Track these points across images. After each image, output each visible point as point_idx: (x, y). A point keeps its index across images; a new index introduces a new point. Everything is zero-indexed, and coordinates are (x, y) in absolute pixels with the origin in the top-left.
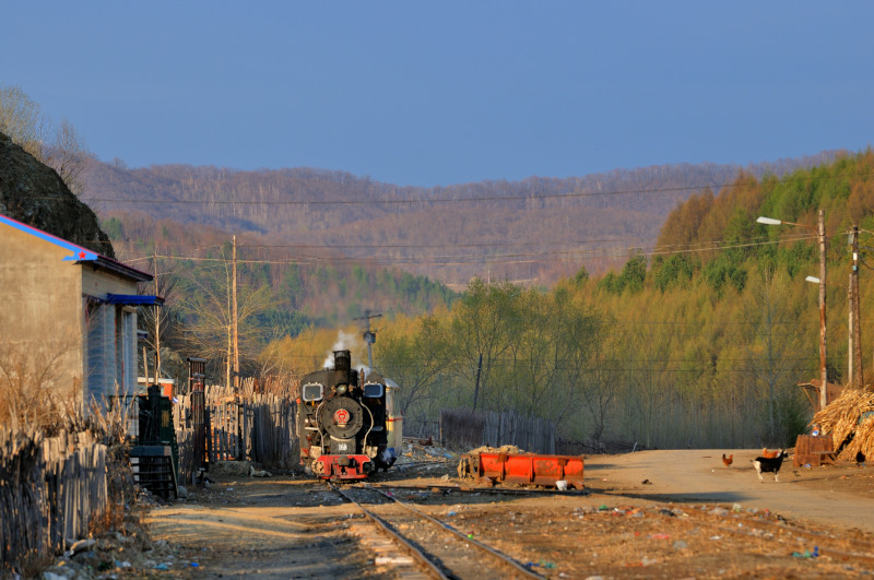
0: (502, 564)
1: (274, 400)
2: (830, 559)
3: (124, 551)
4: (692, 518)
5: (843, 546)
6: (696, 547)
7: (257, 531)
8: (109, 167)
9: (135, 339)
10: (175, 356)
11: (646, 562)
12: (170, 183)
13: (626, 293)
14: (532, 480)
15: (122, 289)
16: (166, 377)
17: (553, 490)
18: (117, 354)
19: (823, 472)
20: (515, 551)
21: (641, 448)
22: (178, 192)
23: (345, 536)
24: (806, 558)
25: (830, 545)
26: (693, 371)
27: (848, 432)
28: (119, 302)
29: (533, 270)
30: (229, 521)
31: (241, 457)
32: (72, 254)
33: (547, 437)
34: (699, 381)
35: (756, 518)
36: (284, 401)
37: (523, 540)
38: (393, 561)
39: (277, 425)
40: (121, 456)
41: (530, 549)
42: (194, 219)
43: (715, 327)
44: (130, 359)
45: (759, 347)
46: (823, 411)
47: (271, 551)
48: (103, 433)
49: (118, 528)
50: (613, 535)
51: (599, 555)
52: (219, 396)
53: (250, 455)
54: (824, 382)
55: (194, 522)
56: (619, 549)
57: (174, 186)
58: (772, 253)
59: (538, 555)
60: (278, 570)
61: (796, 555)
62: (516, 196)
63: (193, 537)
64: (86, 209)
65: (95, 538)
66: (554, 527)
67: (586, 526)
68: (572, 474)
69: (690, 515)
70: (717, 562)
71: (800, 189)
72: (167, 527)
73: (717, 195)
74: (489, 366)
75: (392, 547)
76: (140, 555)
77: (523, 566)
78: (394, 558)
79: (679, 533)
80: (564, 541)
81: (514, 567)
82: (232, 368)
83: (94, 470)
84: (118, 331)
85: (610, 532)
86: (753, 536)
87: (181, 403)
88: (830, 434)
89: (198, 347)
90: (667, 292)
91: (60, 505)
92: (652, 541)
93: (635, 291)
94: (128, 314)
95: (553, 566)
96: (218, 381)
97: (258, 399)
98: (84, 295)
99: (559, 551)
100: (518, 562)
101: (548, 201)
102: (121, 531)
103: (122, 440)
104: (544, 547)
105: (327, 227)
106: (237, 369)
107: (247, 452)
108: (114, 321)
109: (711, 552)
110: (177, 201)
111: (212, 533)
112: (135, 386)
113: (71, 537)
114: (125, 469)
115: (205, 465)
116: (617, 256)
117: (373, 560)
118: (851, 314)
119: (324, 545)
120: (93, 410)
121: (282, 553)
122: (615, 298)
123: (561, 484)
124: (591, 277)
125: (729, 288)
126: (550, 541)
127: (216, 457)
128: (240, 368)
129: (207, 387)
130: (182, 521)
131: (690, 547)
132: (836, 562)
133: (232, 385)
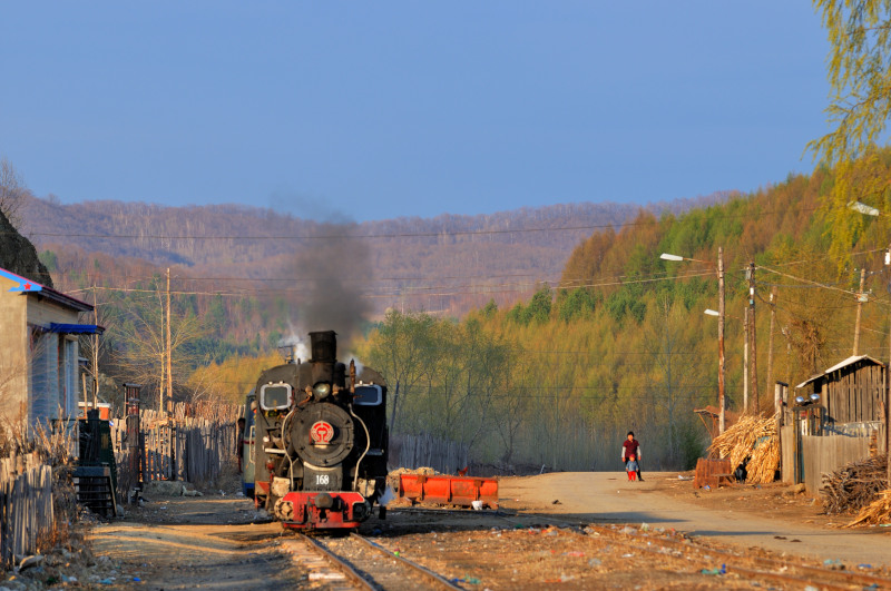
0: (430, 580)
1: (204, 423)
2: (737, 576)
3: (70, 567)
4: (604, 537)
5: (748, 563)
6: (609, 564)
7: (194, 547)
8: (44, 202)
9: (76, 365)
10: (110, 382)
11: (564, 578)
12: (102, 218)
13: (533, 324)
14: (450, 500)
15: (64, 318)
16: (102, 402)
17: (469, 509)
18: (60, 380)
19: (722, 493)
20: (440, 567)
21: (549, 470)
22: (109, 226)
23: (277, 552)
24: (714, 575)
25: (735, 563)
26: (596, 397)
27: (744, 456)
28: (62, 331)
29: (445, 302)
30: (167, 539)
31: (173, 478)
32: (18, 286)
33: (459, 459)
34: (601, 407)
35: (663, 537)
36: (214, 425)
37: (446, 557)
38: (326, 577)
39: (207, 447)
40: (64, 476)
41: (453, 565)
42: (124, 252)
43: (616, 356)
44: (72, 384)
45: (658, 375)
46: (722, 436)
47: (207, 566)
48: (48, 455)
49: (64, 545)
50: (531, 553)
51: (519, 571)
52: (153, 419)
53: (182, 476)
54: (723, 409)
55: (134, 539)
56: (537, 565)
57: (106, 221)
58: (670, 287)
59: (462, 571)
60: (216, 585)
61: (705, 572)
62: (429, 232)
63: (134, 553)
64: (26, 242)
65: (42, 554)
66: (474, 544)
67: (505, 544)
68: (487, 495)
69: (601, 534)
70: (631, 579)
71: (696, 227)
72: (109, 544)
73: (619, 232)
74: (405, 393)
75: (323, 563)
76: (85, 570)
77: (449, 581)
78: (327, 573)
79: (593, 552)
80: (485, 558)
81: (441, 583)
82: (165, 393)
83: (41, 490)
84: (61, 358)
85: (528, 549)
86: (662, 554)
87: (118, 426)
88: (727, 457)
89: (132, 373)
90: (571, 323)
91: (10, 522)
92: (568, 558)
93: (542, 322)
94: (70, 342)
95: (478, 581)
96: (152, 405)
97: (189, 422)
98: (29, 324)
99: (481, 567)
100: (445, 579)
101: (458, 237)
102: (66, 548)
103: (65, 461)
104: (467, 565)
105: (251, 260)
106: (170, 394)
107: (180, 472)
108: (56, 348)
109: (625, 569)
110: (108, 235)
111: (151, 549)
112: (77, 410)
113: (20, 553)
114: (68, 489)
115: (140, 485)
116: (524, 289)
117: (307, 576)
118: (746, 346)
119: (258, 561)
120: (38, 433)
121: (218, 568)
122: (522, 329)
123: (476, 505)
124: (499, 308)
125: (630, 320)
126: (471, 559)
127: (150, 478)
128: (173, 394)
129: (141, 411)
130: (123, 538)
131: (605, 564)
132: (743, 579)
133: (165, 409)
